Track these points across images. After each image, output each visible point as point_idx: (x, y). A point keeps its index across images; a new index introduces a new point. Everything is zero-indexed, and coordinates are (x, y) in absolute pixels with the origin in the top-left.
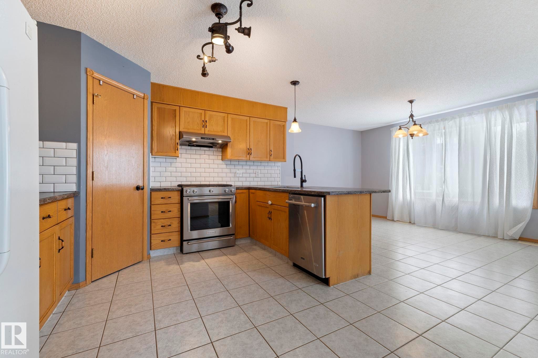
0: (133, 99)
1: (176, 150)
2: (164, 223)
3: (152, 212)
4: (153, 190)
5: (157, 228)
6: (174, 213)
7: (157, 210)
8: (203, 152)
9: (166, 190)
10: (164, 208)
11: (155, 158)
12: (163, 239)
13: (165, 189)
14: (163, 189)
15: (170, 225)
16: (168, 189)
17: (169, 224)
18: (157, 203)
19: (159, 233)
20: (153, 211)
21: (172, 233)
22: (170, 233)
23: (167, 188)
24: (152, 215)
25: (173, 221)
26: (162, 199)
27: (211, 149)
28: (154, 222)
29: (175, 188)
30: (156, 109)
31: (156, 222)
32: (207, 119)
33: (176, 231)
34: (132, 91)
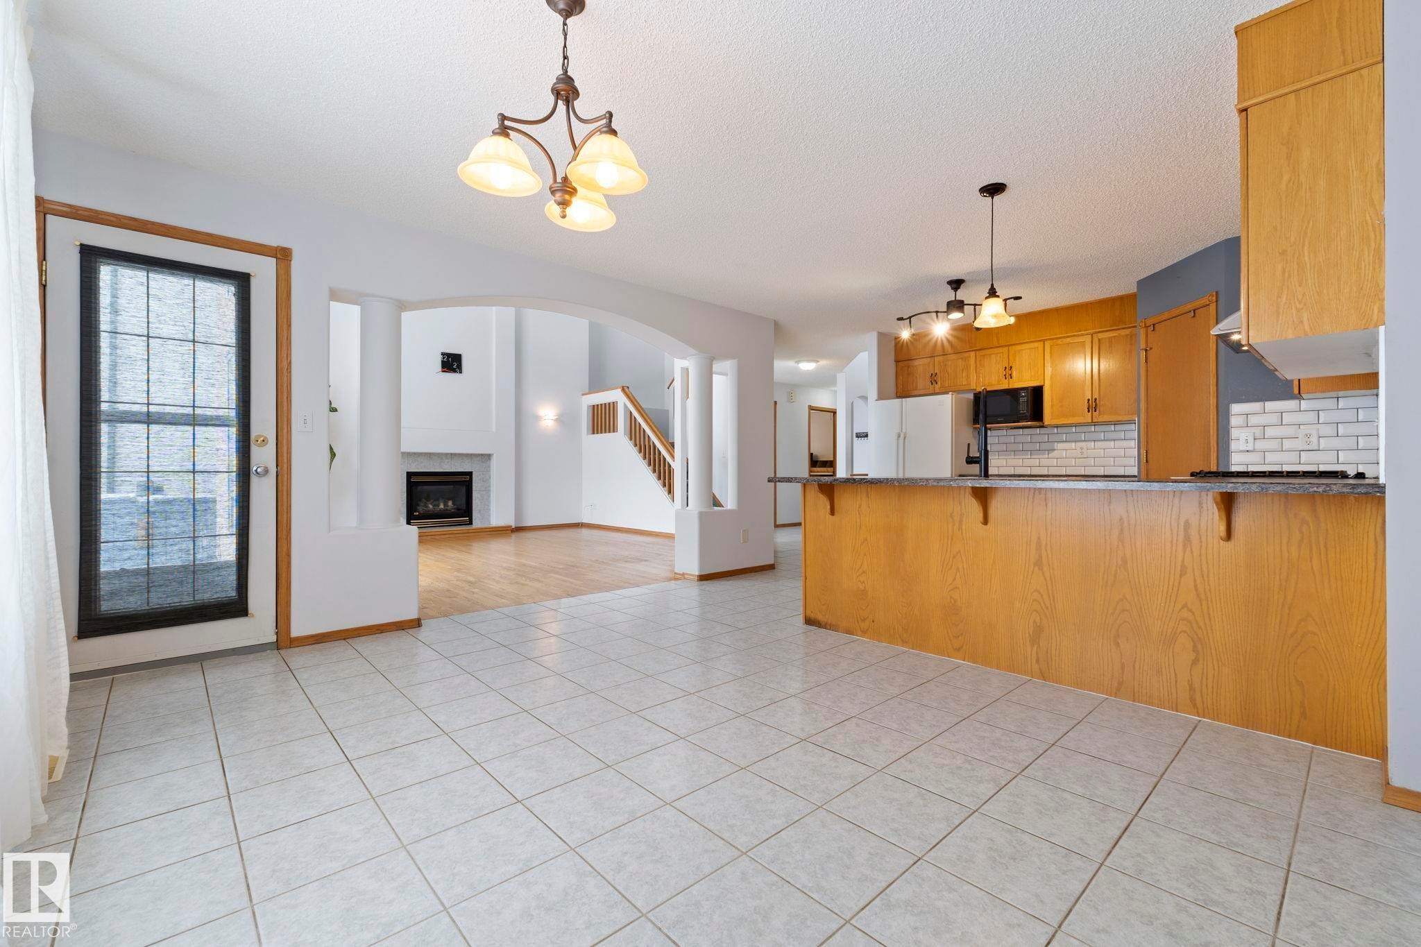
34: (1188, 307)
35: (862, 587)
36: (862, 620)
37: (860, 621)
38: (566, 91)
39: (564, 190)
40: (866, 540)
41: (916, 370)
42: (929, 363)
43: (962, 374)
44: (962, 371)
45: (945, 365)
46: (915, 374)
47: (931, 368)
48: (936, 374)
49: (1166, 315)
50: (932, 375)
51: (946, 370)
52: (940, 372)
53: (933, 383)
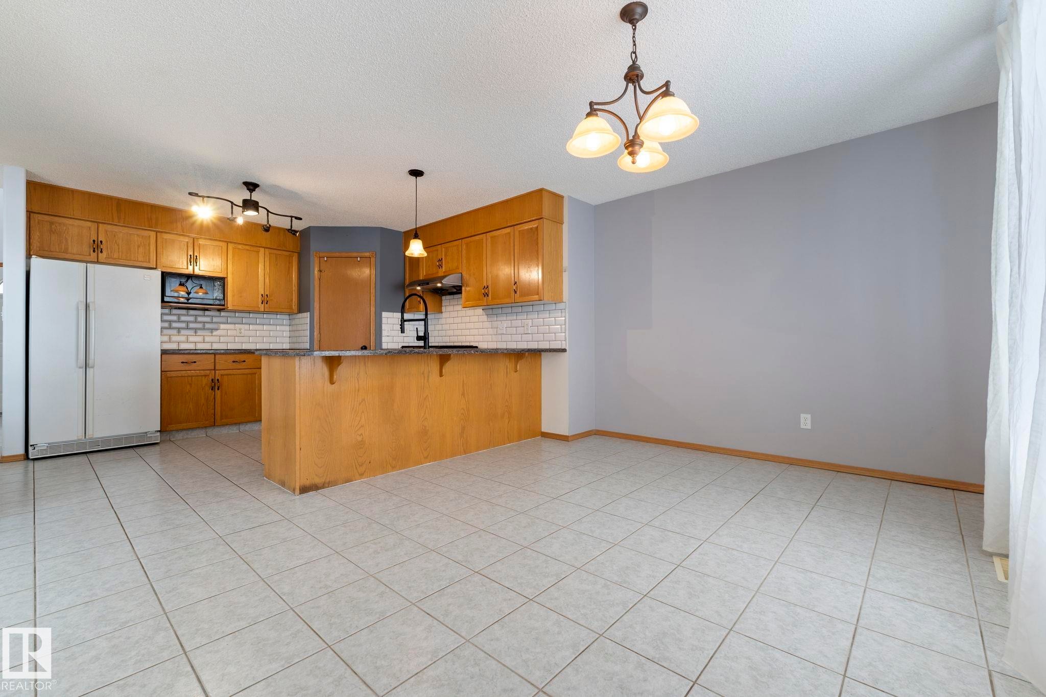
32: (443, 256)
34: (355, 254)
35: (360, 439)
36: (360, 466)
37: (358, 466)
38: (633, 76)
39: (632, 144)
40: (364, 400)
41: (66, 230)
42: (90, 228)
43: (138, 249)
44: (139, 247)
45: (115, 236)
46: (64, 235)
47: (92, 233)
48: (101, 242)
49: (337, 254)
50: (94, 241)
51: (116, 241)
52: (107, 241)
53: (96, 251)
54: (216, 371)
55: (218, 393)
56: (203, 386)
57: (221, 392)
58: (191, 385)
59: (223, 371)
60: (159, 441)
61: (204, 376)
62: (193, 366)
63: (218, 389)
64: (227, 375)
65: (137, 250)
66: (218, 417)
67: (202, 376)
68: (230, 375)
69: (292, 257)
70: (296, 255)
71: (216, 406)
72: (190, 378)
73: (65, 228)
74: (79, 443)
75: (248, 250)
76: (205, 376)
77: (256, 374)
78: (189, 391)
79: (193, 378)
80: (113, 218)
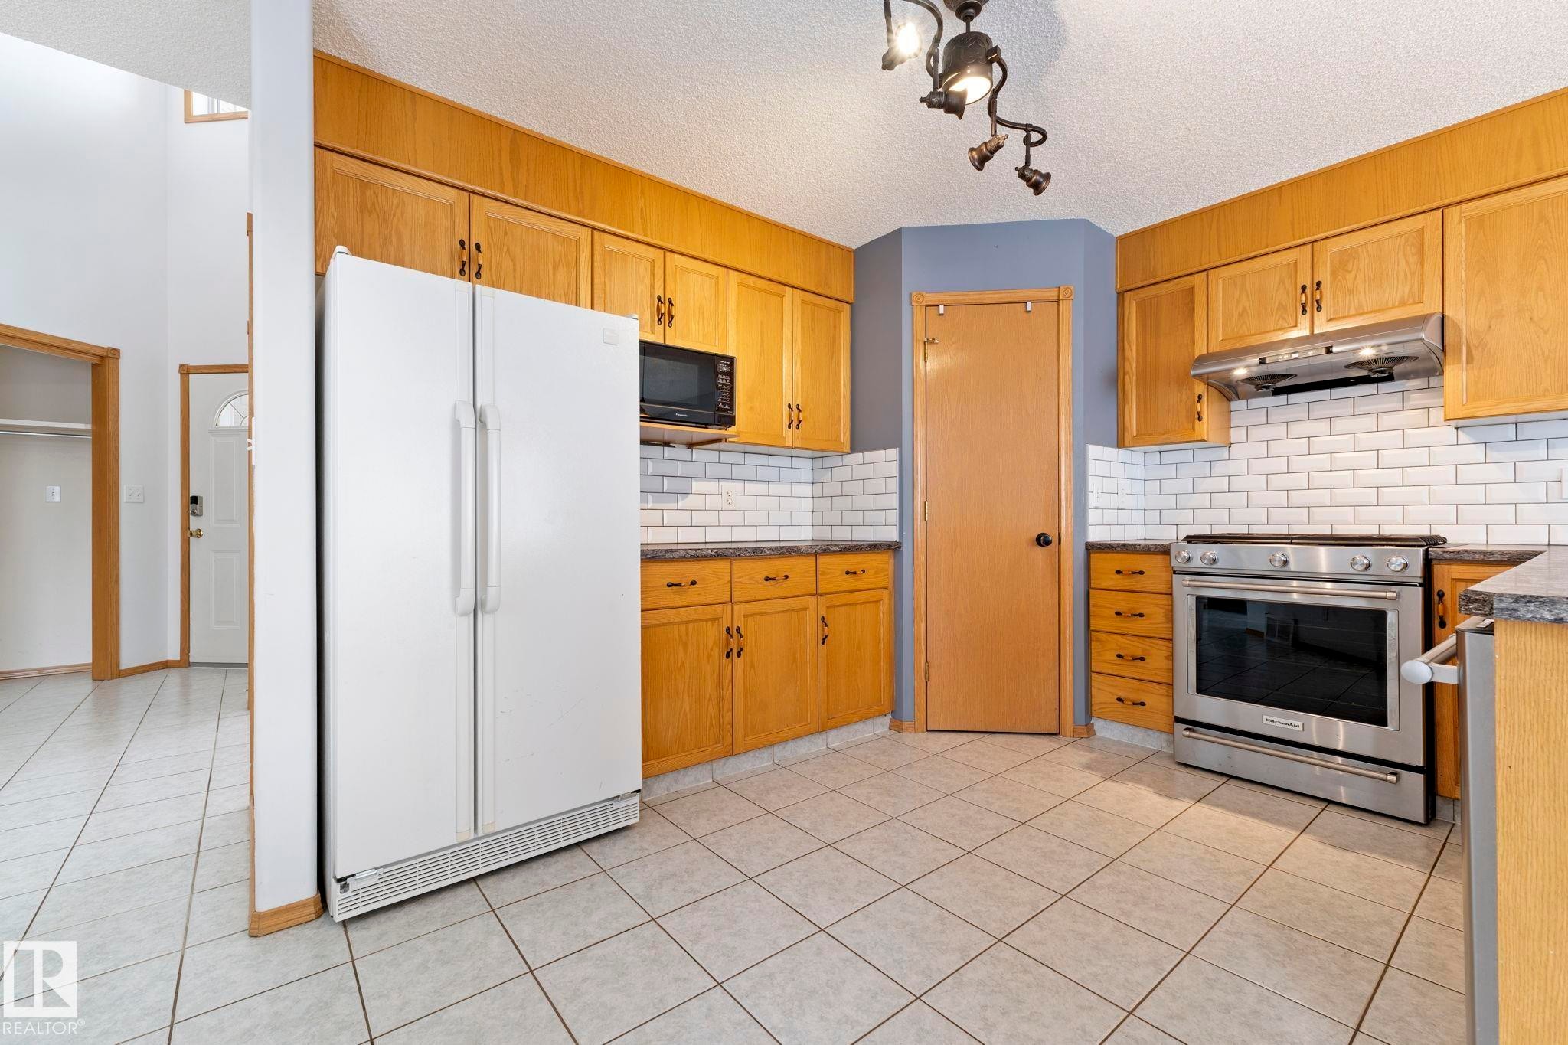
0: (1026, 315)
1: (1197, 420)
2: (1125, 648)
3: (1092, 609)
4: (1091, 548)
5: (1105, 658)
6: (1151, 623)
7: (1105, 604)
8: (1301, 412)
9: (1125, 548)
10: (1123, 602)
11: (1160, 452)
12: (1122, 695)
13: (1124, 545)
14: (1119, 547)
15: (1142, 659)
16: (1132, 545)
17: (1139, 653)
18: (1104, 585)
19: (1111, 672)
20: (1094, 606)
21: (1148, 684)
22: (1143, 683)
23: (1129, 544)
24: (1091, 617)
25: (1151, 646)
26: (1118, 576)
27: (1384, 387)
28: (1098, 639)
29: (1152, 545)
30: (1134, 309)
31: (1104, 639)
32: (1325, 275)
33: (1160, 681)
34: (1020, 295)
41: (398, 205)
42: (451, 206)
43: (554, 274)
44: (555, 267)
45: (506, 234)
46: (395, 220)
47: (457, 221)
48: (478, 247)
49: (972, 297)
50: (462, 243)
51: (508, 248)
52: (489, 247)
53: (467, 271)
54: (736, 607)
55: (738, 662)
56: (710, 647)
57: (744, 661)
58: (685, 646)
59: (747, 605)
60: (636, 820)
61: (710, 619)
62: (690, 595)
63: (739, 655)
64: (753, 615)
65: (551, 276)
66: (739, 733)
67: (707, 620)
68: (762, 614)
69: (840, 312)
70: (847, 307)
71: (735, 698)
72: (683, 627)
73: (395, 201)
74: (461, 850)
75: (762, 290)
76: (714, 620)
77: (805, 609)
78: (683, 663)
79: (691, 626)
80: (502, 183)
